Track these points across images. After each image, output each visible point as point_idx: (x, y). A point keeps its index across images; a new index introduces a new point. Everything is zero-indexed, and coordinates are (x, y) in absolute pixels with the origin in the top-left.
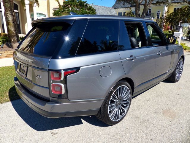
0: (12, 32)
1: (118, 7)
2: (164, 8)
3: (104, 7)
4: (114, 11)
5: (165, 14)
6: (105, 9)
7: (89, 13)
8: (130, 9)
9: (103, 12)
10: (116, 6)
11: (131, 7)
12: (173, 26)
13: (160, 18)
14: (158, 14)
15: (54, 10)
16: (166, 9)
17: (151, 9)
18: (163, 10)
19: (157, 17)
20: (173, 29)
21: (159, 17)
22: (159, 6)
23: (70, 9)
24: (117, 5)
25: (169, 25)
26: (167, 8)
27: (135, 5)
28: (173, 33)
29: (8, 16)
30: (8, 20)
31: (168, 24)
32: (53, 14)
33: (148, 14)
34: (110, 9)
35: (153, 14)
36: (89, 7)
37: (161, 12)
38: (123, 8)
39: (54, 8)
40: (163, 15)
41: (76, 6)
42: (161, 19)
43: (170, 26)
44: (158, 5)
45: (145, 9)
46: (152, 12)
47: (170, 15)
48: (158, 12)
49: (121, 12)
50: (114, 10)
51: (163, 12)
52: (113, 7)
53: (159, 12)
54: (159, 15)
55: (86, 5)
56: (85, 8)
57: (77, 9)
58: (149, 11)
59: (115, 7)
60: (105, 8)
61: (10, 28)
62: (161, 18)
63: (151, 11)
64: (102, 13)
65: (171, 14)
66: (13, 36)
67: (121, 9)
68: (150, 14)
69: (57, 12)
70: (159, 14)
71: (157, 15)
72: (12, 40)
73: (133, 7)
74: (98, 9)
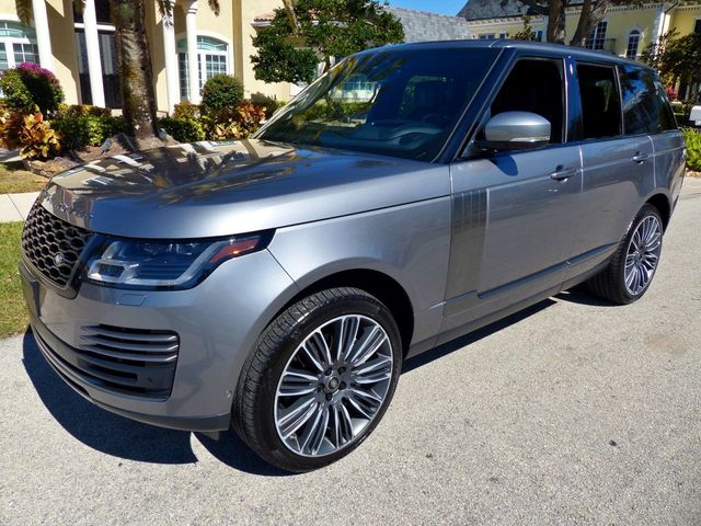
0: (138, 99)
1: (480, 13)
2: (656, 17)
3: (429, 15)
4: (464, 31)
5: (658, 42)
6: (432, 24)
7: (380, 37)
8: (527, 22)
9: (425, 32)
10: (471, 13)
11: (530, 13)
12: (688, 88)
13: (639, 54)
14: (631, 39)
15: (256, 27)
16: (664, 23)
17: (606, 23)
18: (653, 27)
19: (629, 53)
20: (687, 97)
21: (635, 53)
22: (639, 11)
23: (316, 23)
24: (477, 8)
25: (674, 80)
26: (668, 17)
27: (545, 5)
28: (688, 111)
29: (129, 47)
30: (129, 61)
31: (671, 78)
32: (254, 40)
33: (592, 42)
34: (452, 24)
35: (614, 40)
36: (382, 16)
37: (643, 35)
38: (499, 20)
39: (257, 20)
40: (652, 45)
41: (337, 11)
42: (646, 60)
43: (677, 85)
44: (632, 6)
45: (585, 22)
46: (609, 34)
47: (680, 46)
48: (633, 32)
49: (491, 32)
50: (467, 25)
51: (651, 35)
52: (460, 15)
53: (636, 32)
54: (636, 46)
55: (372, 9)
56: (368, 18)
57: (341, 25)
58: (599, 31)
59: (468, 14)
60: (434, 19)
61: (132, 87)
62: (646, 56)
63: (604, 30)
64: (421, 35)
65: (682, 41)
66: (140, 111)
67: (492, 20)
68: (603, 41)
69: (271, 33)
70: (637, 39)
71: (630, 46)
72: (137, 127)
73: (535, 14)
74: (409, 21)
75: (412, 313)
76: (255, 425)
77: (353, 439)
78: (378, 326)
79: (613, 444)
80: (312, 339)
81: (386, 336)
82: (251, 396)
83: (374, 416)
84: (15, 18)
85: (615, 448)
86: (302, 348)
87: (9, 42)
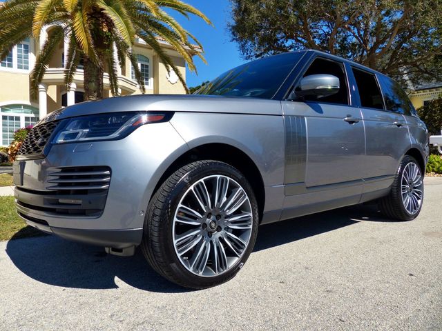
75: (263, 186)
76: (159, 241)
77: (228, 270)
78: (241, 188)
79: (411, 275)
80: (197, 186)
81: (247, 197)
82: (157, 219)
83: (242, 254)
84: (28, 103)
85: (413, 277)
86: (191, 190)
87: (23, 116)
